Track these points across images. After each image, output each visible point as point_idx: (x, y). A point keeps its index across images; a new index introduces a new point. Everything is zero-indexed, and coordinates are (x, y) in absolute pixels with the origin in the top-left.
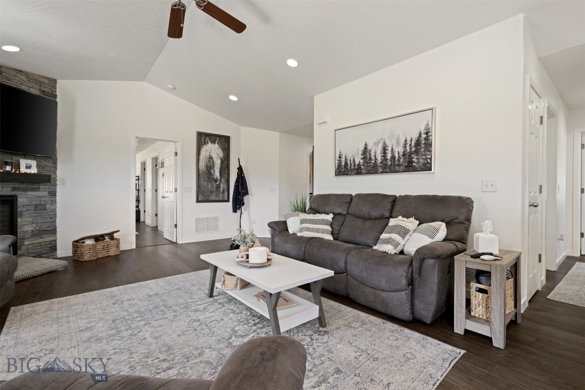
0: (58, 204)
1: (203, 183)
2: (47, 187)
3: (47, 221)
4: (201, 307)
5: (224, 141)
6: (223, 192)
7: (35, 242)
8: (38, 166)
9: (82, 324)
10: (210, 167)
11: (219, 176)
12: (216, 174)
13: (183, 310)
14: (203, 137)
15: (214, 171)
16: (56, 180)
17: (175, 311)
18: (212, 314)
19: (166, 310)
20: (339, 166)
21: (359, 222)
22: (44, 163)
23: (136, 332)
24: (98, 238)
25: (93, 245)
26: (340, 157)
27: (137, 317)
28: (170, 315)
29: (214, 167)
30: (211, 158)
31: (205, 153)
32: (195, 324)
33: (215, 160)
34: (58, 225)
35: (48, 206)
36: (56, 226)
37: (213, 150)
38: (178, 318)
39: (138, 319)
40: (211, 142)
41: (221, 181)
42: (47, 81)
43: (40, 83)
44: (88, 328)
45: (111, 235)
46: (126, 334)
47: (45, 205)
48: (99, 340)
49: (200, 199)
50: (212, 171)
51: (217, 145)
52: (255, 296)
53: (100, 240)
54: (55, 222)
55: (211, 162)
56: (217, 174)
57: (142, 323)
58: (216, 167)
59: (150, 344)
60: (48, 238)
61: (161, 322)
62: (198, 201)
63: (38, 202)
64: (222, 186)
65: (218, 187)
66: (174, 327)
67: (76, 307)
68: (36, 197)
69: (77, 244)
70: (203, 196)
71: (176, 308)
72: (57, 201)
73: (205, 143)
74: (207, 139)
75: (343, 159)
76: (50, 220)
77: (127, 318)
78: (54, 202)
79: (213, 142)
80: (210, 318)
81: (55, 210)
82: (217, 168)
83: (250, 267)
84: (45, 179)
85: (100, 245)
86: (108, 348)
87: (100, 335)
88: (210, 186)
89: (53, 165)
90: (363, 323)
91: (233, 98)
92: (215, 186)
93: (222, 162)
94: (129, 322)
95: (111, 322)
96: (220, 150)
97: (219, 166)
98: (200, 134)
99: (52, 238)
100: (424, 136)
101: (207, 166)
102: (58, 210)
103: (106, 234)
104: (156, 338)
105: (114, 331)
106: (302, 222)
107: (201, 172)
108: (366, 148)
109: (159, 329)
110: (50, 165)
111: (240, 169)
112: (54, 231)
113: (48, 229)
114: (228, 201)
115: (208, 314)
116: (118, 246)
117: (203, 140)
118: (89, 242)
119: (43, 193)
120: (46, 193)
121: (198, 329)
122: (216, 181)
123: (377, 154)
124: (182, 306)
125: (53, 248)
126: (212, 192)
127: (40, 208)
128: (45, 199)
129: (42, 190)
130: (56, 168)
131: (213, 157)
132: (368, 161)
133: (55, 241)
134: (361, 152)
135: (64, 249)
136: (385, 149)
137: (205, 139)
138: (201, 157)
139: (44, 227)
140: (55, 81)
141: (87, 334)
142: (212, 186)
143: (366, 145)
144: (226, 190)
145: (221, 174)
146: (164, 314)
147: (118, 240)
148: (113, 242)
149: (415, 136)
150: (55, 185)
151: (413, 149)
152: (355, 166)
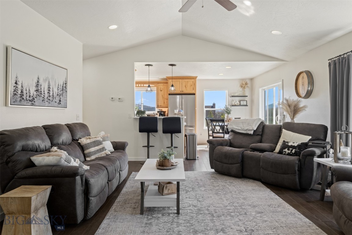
26: (16, 83)
75: (19, 87)
123: (45, 89)
134: (35, 85)
151: (61, 92)
152: (30, 97)
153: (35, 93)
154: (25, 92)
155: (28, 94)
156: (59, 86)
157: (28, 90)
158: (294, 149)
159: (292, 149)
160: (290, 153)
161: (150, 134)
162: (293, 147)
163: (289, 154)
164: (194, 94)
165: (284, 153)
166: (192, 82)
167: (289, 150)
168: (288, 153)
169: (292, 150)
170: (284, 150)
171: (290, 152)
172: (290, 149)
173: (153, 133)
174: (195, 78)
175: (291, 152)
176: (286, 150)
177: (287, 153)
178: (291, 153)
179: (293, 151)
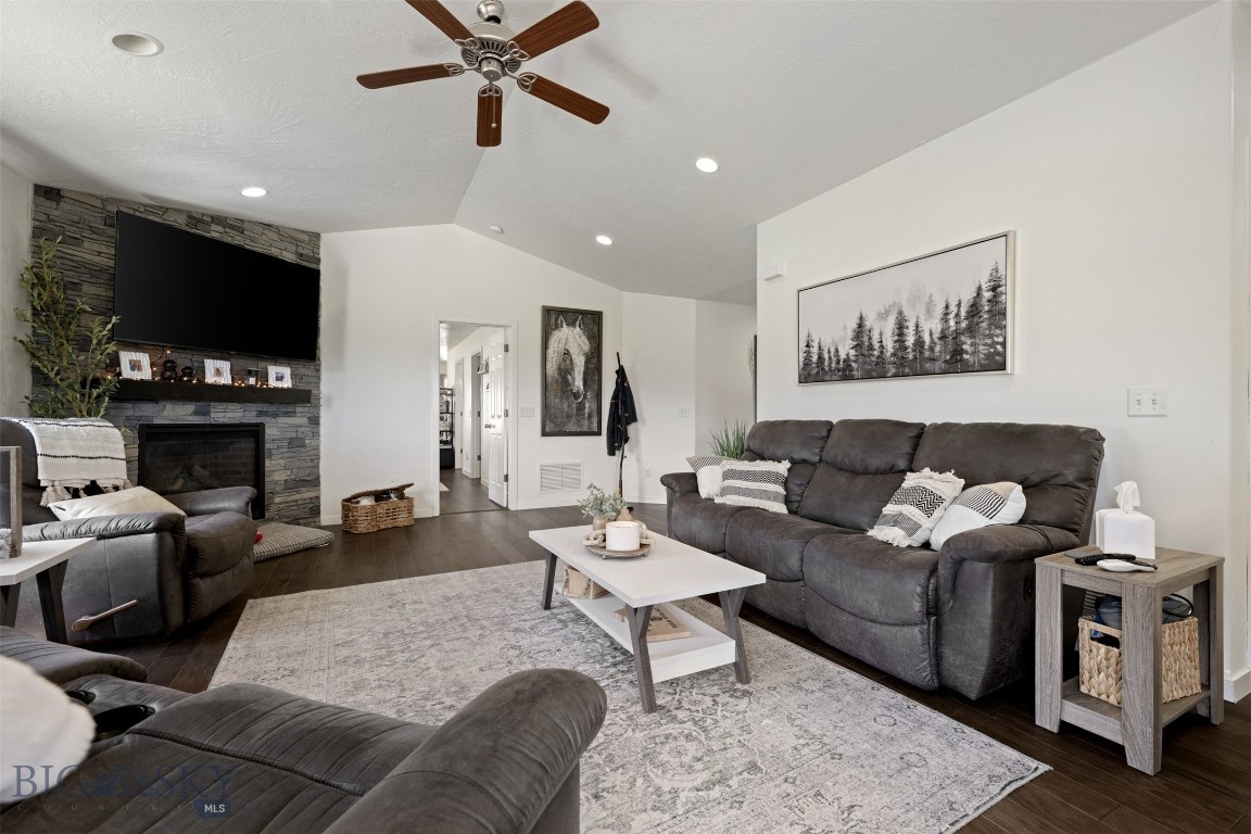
0: (322, 438)
1: (555, 401)
2: (306, 409)
3: (306, 465)
4: (527, 625)
5: (591, 322)
6: (590, 416)
7: (290, 499)
8: (293, 376)
9: (340, 634)
10: (565, 371)
11: (582, 387)
12: (576, 383)
13: (496, 628)
14: (553, 316)
15: (574, 379)
16: (319, 399)
17: (483, 628)
18: (543, 639)
19: (469, 624)
20: (807, 363)
21: (842, 479)
22: (303, 371)
23: (416, 657)
24: (380, 496)
25: (372, 506)
26: (808, 346)
27: (422, 632)
28: (473, 633)
29: (573, 369)
30: (567, 353)
31: (556, 345)
32: (512, 653)
33: (574, 356)
34: (321, 472)
35: (307, 441)
36: (318, 474)
37: (572, 339)
38: (486, 640)
39: (423, 636)
40: (568, 325)
41: (585, 396)
42: (306, 238)
43: (297, 242)
44: (347, 642)
45: (400, 491)
46: (400, 657)
47: (304, 439)
48: (359, 662)
49: (547, 430)
50: (570, 377)
51: (578, 329)
52: (617, 612)
53: (383, 499)
54: (317, 466)
55: (568, 362)
56: (578, 383)
57: (428, 642)
58: (576, 370)
59: (434, 679)
60: (307, 494)
61: (457, 644)
62: (544, 434)
63: (294, 435)
64: (587, 405)
65: (581, 407)
66: (476, 654)
67: (336, 607)
68: (290, 426)
69: (349, 503)
70: (553, 425)
71: (485, 623)
72: (322, 433)
73: (557, 326)
74: (561, 318)
75: (815, 350)
76: (310, 464)
77: (407, 631)
78: (316, 435)
79: (572, 324)
80: (538, 644)
81: (317, 448)
82: (579, 372)
83: (608, 558)
84: (302, 397)
85: (383, 507)
86: (371, 677)
87: (363, 655)
88: (565, 406)
89: (315, 374)
90: (829, 684)
91: (604, 240)
92: (574, 406)
93: (587, 362)
94: (408, 639)
95: (381, 636)
96: (584, 338)
97: (582, 369)
98: (548, 312)
99: (313, 494)
100: (987, 295)
101: (560, 369)
102: (322, 448)
103: (392, 490)
104: (445, 669)
105: (384, 651)
106: (728, 475)
107: (549, 380)
108: (860, 326)
109: (452, 655)
110: (310, 373)
111: (621, 372)
112: (315, 482)
113: (307, 478)
114: (599, 433)
115: (536, 639)
116: (410, 511)
117: (553, 320)
118: (366, 502)
119: (300, 419)
120: (305, 420)
121: (515, 661)
122: (576, 395)
123: (884, 337)
124: (496, 620)
125: (315, 511)
126: (569, 417)
127: (296, 443)
128: (302, 429)
129: (299, 415)
130: (319, 378)
131: (571, 351)
132: (866, 353)
133: (318, 498)
134: (850, 334)
135: (331, 514)
136: (901, 327)
137: (557, 320)
138: (550, 351)
139: (303, 474)
140: (317, 236)
141: (345, 652)
142: (569, 406)
143: (861, 318)
144: (595, 414)
145: (585, 384)
146: (465, 630)
147: (410, 500)
148: (403, 504)
149: (967, 296)
150: (317, 407)
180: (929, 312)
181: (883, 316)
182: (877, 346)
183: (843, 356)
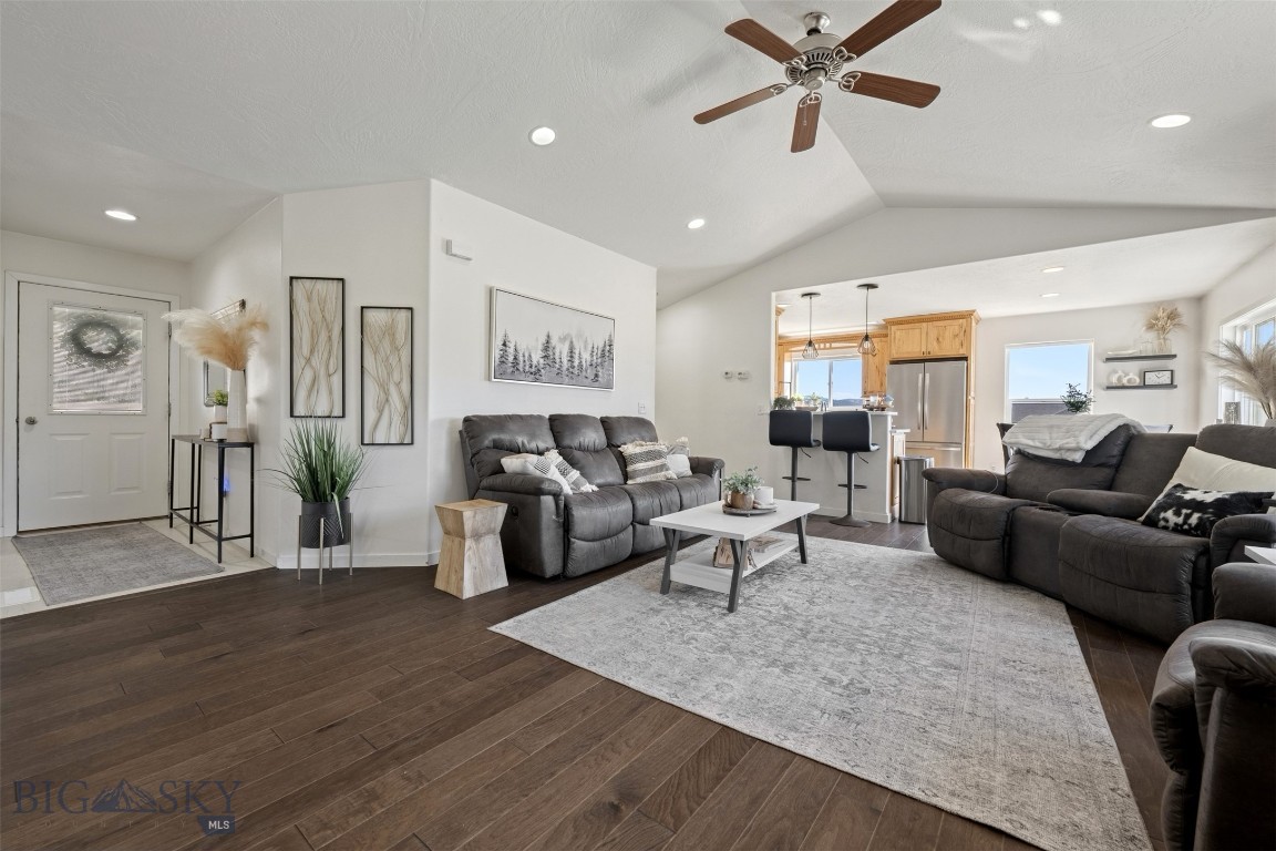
20: (503, 360)
26: (504, 345)
48: (940, 644)
75: (511, 350)
77: (877, 650)
94: (881, 643)
95: (905, 658)
105: (913, 642)
108: (548, 342)
132: (551, 363)
134: (540, 347)
136: (572, 351)
141: (951, 658)
143: (548, 336)
151: (599, 360)
152: (531, 367)
153: (542, 361)
154: (521, 359)
155: (527, 363)
156: (595, 350)
157: (527, 355)
158: (1198, 512)
159: (1189, 511)
160: (1182, 526)
161: (799, 449)
162: (1197, 506)
163: (1177, 529)
164: (965, 359)
165: (1162, 523)
166: (957, 328)
167: (1177, 513)
168: (1176, 524)
169: (1188, 516)
170: (1162, 515)
171: (1180, 520)
172: (1184, 511)
173: (805, 449)
174: (967, 316)
175: (1185, 522)
176: (1169, 514)
177: (1171, 524)
178: (1186, 527)
179: (1194, 520)
180: (585, 348)
181: (563, 340)
182: (558, 360)
183: (535, 363)
